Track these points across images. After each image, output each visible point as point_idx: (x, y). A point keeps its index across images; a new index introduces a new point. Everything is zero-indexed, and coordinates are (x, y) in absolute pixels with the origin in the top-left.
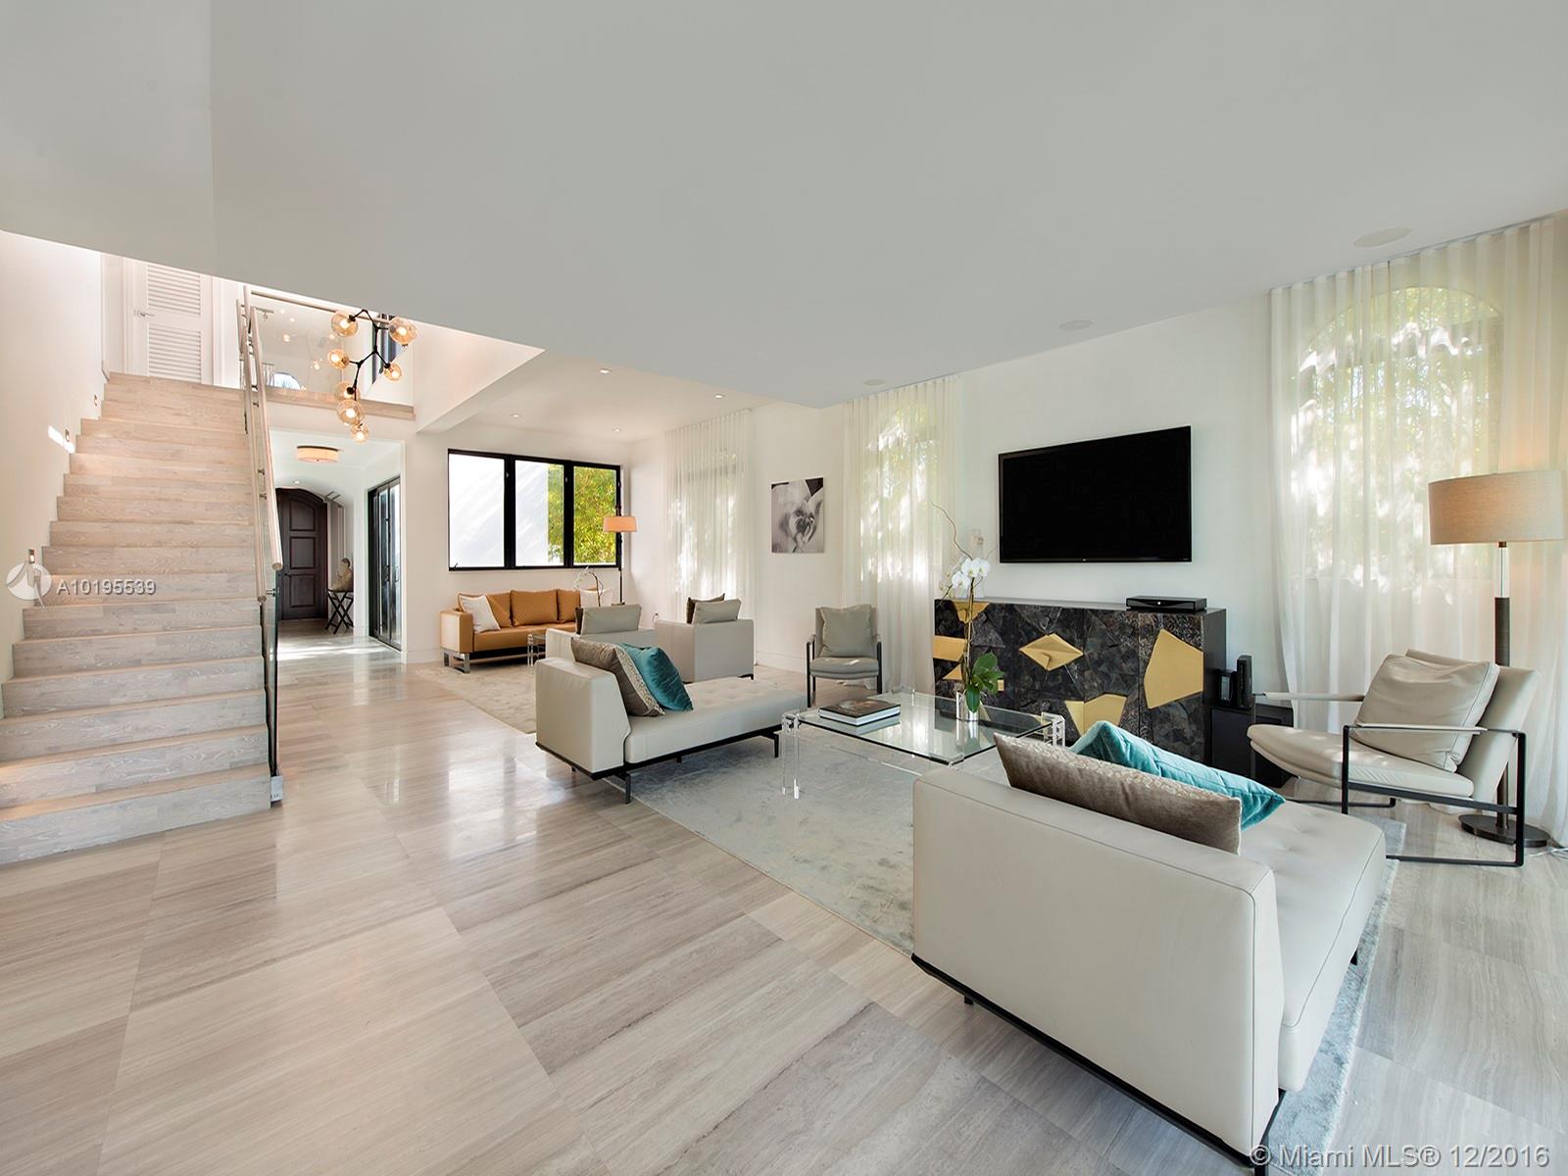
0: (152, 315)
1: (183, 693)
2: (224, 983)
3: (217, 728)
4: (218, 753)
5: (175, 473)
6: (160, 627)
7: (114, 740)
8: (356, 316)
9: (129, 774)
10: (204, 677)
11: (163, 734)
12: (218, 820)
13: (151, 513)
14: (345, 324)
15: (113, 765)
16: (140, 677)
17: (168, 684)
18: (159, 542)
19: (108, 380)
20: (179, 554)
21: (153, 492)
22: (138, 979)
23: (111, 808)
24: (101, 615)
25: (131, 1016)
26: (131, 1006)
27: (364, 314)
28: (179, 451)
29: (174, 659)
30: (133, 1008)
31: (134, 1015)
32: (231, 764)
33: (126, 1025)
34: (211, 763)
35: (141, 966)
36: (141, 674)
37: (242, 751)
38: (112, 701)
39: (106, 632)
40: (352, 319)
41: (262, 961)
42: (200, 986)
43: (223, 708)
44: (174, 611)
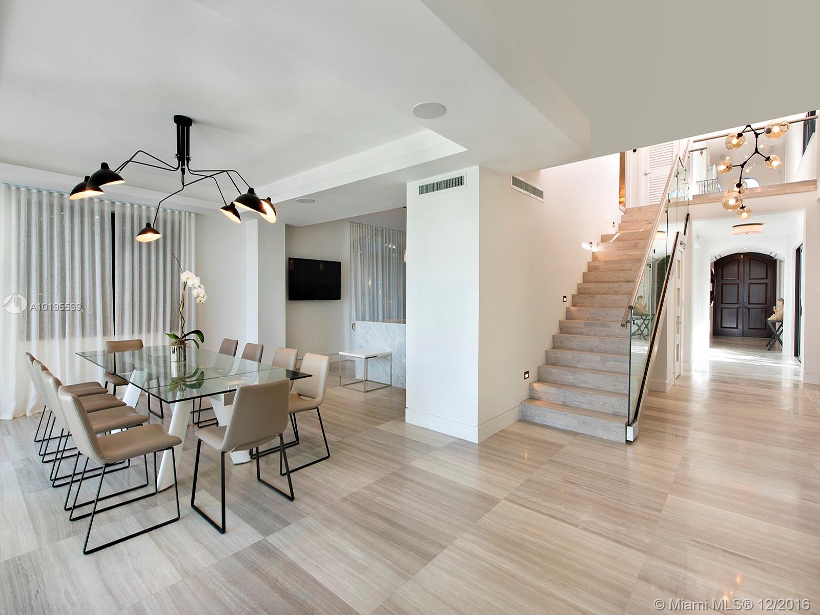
0: (650, 173)
1: (604, 369)
2: (532, 512)
3: (613, 391)
4: (607, 403)
5: (632, 256)
6: (605, 334)
7: (574, 384)
8: (743, 132)
9: (574, 401)
10: (613, 363)
11: (592, 387)
12: (601, 438)
13: (616, 277)
14: (735, 141)
15: (568, 395)
16: (588, 357)
17: (598, 363)
18: (616, 292)
19: (625, 213)
20: (620, 298)
21: (620, 267)
22: (517, 489)
23: (561, 413)
24: (583, 326)
25: (502, 501)
26: (506, 497)
27: (749, 128)
28: (637, 244)
29: (606, 351)
30: (506, 499)
31: (503, 501)
32: (614, 412)
33: (498, 503)
34: (605, 408)
35: (522, 485)
36: (589, 356)
37: (618, 407)
38: (579, 366)
39: (585, 334)
40: (740, 135)
41: (550, 513)
42: (526, 507)
43: (616, 381)
44: (610, 327)
